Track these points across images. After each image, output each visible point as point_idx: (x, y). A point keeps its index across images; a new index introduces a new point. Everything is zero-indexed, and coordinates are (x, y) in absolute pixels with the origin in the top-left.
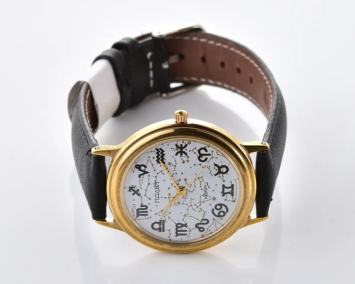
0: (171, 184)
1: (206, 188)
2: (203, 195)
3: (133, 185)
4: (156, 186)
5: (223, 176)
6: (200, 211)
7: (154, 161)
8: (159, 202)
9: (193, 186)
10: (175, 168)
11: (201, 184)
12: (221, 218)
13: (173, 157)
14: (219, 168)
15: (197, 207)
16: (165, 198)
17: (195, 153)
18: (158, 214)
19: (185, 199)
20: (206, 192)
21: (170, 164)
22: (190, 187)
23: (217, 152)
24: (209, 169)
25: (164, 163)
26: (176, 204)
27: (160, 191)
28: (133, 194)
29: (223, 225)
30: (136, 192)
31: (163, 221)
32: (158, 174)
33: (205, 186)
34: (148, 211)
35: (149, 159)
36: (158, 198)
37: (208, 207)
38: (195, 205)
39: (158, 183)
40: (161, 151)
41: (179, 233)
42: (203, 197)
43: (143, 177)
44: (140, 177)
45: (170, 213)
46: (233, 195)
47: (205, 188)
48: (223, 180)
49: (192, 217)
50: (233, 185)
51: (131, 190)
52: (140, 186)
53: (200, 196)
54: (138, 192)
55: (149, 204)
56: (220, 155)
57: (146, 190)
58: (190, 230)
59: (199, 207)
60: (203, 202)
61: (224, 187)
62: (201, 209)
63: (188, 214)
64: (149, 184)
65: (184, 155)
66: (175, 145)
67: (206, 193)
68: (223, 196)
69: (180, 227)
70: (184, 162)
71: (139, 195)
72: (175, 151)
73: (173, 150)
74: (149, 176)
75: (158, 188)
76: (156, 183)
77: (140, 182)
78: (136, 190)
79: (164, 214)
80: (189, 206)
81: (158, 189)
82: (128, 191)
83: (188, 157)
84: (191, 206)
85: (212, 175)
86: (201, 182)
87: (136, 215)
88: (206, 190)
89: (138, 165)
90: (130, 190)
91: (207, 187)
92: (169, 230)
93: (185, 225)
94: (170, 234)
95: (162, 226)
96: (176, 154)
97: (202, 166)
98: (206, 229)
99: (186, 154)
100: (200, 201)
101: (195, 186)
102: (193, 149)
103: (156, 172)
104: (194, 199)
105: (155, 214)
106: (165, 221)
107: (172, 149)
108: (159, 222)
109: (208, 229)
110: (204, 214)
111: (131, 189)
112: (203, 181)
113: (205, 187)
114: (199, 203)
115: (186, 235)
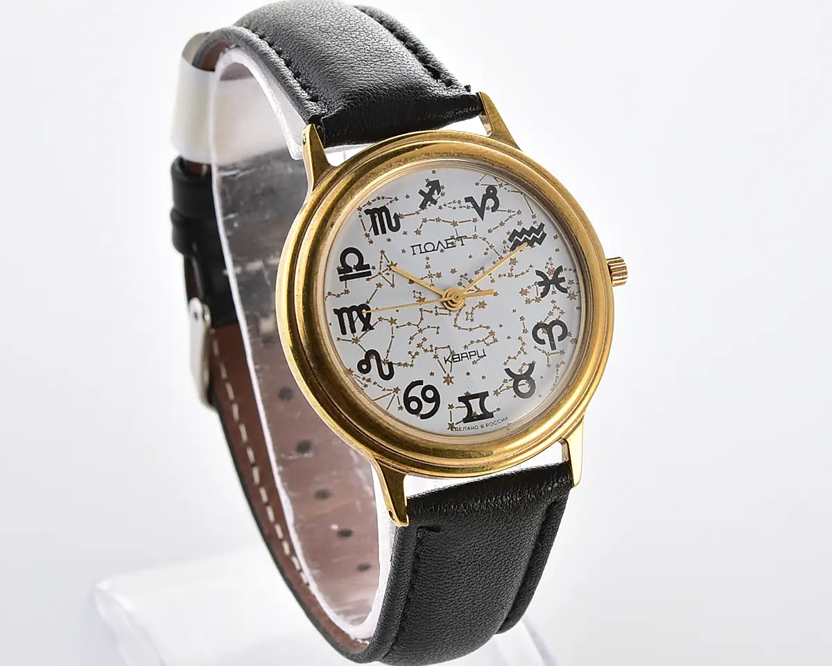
0: (466, 275)
1: (470, 356)
2: (452, 353)
3: (443, 187)
4: (454, 240)
5: (508, 388)
6: (410, 353)
7: (512, 226)
8: (414, 254)
9: (469, 325)
10: (505, 275)
11: (478, 341)
12: (403, 406)
13: (531, 266)
14: (527, 376)
15: (419, 346)
16: (428, 267)
17: (551, 314)
18: (383, 257)
19: (434, 312)
20: (462, 357)
21: (513, 262)
22: (467, 319)
23: (563, 363)
24: (519, 352)
25: (513, 249)
26: (418, 295)
27: (442, 251)
28: (421, 192)
29: (387, 414)
30: (428, 199)
31: (369, 273)
32: (484, 239)
33: (476, 353)
34: (385, 233)
35: (514, 213)
36: (423, 250)
37: (425, 370)
38: (425, 339)
39: (463, 245)
40: (539, 237)
41: (345, 315)
42: (447, 353)
43: (468, 207)
44: (467, 200)
45: (393, 286)
46: (465, 421)
47: (471, 354)
48: (499, 391)
49: (393, 337)
50: (491, 415)
51: (430, 187)
52: (445, 205)
53: (449, 347)
54: (429, 202)
55: (405, 233)
56: (557, 370)
57: (438, 220)
58: (356, 341)
59: (419, 350)
60: (436, 357)
61: (483, 396)
62: (417, 353)
63: (397, 327)
64: (454, 224)
65: (541, 289)
66: (561, 266)
67: (459, 357)
68: (460, 399)
69: (360, 315)
70: (523, 292)
71: (423, 206)
72: (546, 267)
73: (547, 263)
74: (475, 220)
75: (449, 245)
76: (460, 238)
77: (454, 202)
78: (435, 197)
79: (386, 272)
80: (417, 326)
81: (448, 248)
82: (427, 180)
83: (538, 300)
84: (420, 331)
85: (505, 364)
86: (483, 340)
87: (371, 208)
88: (467, 356)
89: (495, 191)
90: (429, 184)
91: (476, 358)
92: (347, 292)
93: (367, 327)
94: (338, 296)
95: (354, 272)
96: (539, 273)
97: (523, 336)
98: (367, 376)
99: (543, 295)
100: (436, 348)
101: (471, 329)
102: (558, 308)
103: (487, 235)
104: (438, 333)
105: (383, 252)
106: (370, 277)
107: (549, 262)
108: (364, 264)
109: (369, 380)
110: (406, 365)
111: (435, 186)
112: (488, 345)
113: (474, 353)
114: (431, 346)
115: (344, 332)
